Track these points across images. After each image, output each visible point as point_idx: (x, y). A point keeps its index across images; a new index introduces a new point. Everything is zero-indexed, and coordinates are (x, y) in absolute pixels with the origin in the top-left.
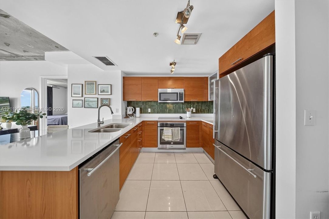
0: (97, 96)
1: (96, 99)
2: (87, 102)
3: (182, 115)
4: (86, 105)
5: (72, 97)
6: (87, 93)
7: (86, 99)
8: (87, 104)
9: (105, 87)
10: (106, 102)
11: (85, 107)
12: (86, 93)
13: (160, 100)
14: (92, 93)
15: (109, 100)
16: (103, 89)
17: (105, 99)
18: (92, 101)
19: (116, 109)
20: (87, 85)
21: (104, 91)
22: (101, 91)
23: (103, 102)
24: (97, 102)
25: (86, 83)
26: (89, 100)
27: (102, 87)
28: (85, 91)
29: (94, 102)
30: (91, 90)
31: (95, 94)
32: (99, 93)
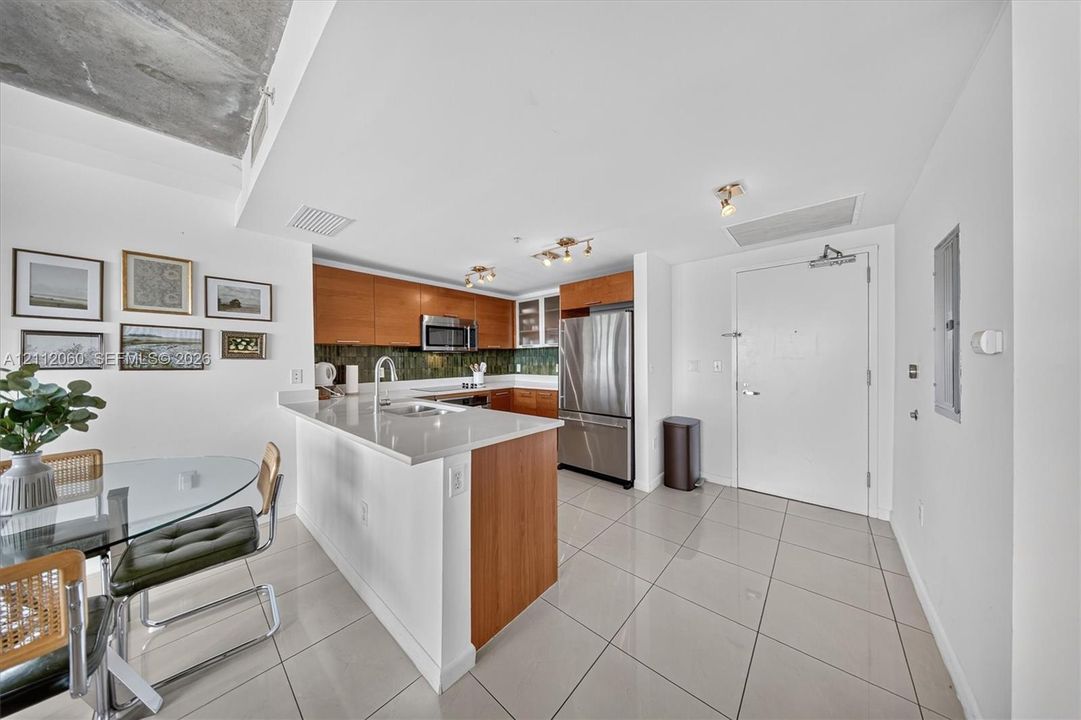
0: (199, 321)
1: (198, 335)
2: (133, 343)
3: (467, 380)
5: (15, 314)
6: (139, 302)
7: (128, 331)
9: (243, 291)
10: (250, 348)
11: (122, 368)
12: (131, 306)
13: (428, 344)
14: (174, 306)
15: (262, 339)
16: (234, 298)
17: (242, 335)
18: (171, 340)
19: (293, 371)
20: (135, 268)
21: (235, 305)
22: (224, 305)
23: (232, 347)
24: (200, 347)
25: (131, 259)
26: (148, 336)
27: (227, 290)
28: (126, 296)
29: (184, 343)
30: (163, 292)
31: (186, 314)
32: (213, 310)
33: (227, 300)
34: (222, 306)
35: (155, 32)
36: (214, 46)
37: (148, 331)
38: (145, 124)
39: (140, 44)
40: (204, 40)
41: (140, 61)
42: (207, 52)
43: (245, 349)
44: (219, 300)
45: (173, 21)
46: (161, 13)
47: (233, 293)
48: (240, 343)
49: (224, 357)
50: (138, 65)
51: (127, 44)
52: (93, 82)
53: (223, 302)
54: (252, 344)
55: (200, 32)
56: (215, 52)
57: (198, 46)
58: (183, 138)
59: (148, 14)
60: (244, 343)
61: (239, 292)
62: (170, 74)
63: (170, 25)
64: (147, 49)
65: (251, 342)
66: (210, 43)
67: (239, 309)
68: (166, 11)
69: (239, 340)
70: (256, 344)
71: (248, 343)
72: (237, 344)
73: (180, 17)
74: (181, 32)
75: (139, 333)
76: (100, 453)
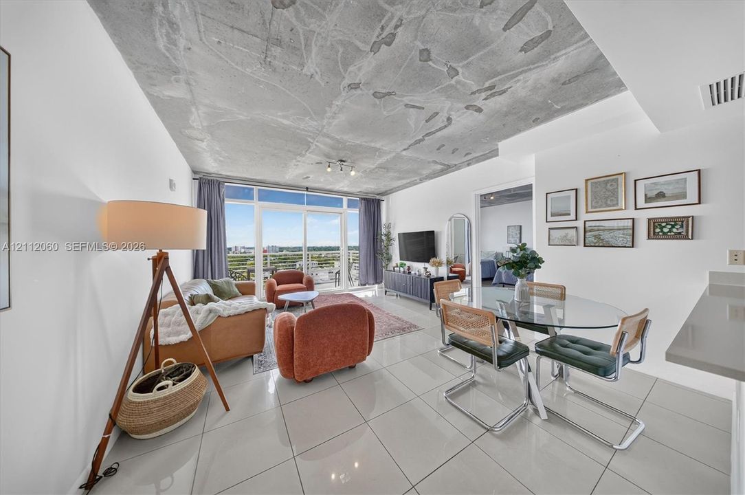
0: (631, 213)
1: (630, 223)
2: (590, 231)
4: (590, 239)
5: (546, 221)
6: (592, 207)
7: (588, 224)
8: (595, 236)
9: (667, 183)
10: (675, 230)
11: (585, 246)
12: (590, 210)
14: (614, 205)
15: (688, 222)
16: (658, 191)
17: (668, 220)
18: (611, 228)
19: (731, 252)
20: (592, 188)
21: (661, 195)
22: (649, 198)
23: (658, 230)
24: (631, 232)
25: (589, 182)
26: (599, 226)
27: (653, 185)
28: (587, 205)
29: (620, 229)
30: (606, 198)
31: (622, 209)
32: (641, 202)
33: (653, 194)
34: (647, 199)
35: (557, 66)
36: (581, 44)
37: (598, 223)
38: (586, 105)
39: (556, 76)
40: (574, 46)
41: (562, 82)
42: (580, 49)
43: (670, 231)
44: (646, 195)
45: (558, 54)
46: (552, 57)
47: (659, 187)
48: (665, 227)
49: (649, 238)
50: (563, 84)
51: (554, 81)
52: (557, 104)
53: (649, 196)
54: (678, 227)
55: (571, 45)
56: (583, 45)
57: (575, 51)
58: (607, 96)
59: (549, 62)
60: (669, 227)
61: (663, 185)
62: (575, 75)
63: (558, 57)
64: (560, 75)
65: (676, 225)
66: (578, 44)
67: (662, 199)
68: (553, 54)
69: (663, 224)
70: (682, 226)
71: (673, 226)
72: (662, 228)
73: (559, 50)
74: (565, 54)
75: (594, 225)
76: (565, 288)
